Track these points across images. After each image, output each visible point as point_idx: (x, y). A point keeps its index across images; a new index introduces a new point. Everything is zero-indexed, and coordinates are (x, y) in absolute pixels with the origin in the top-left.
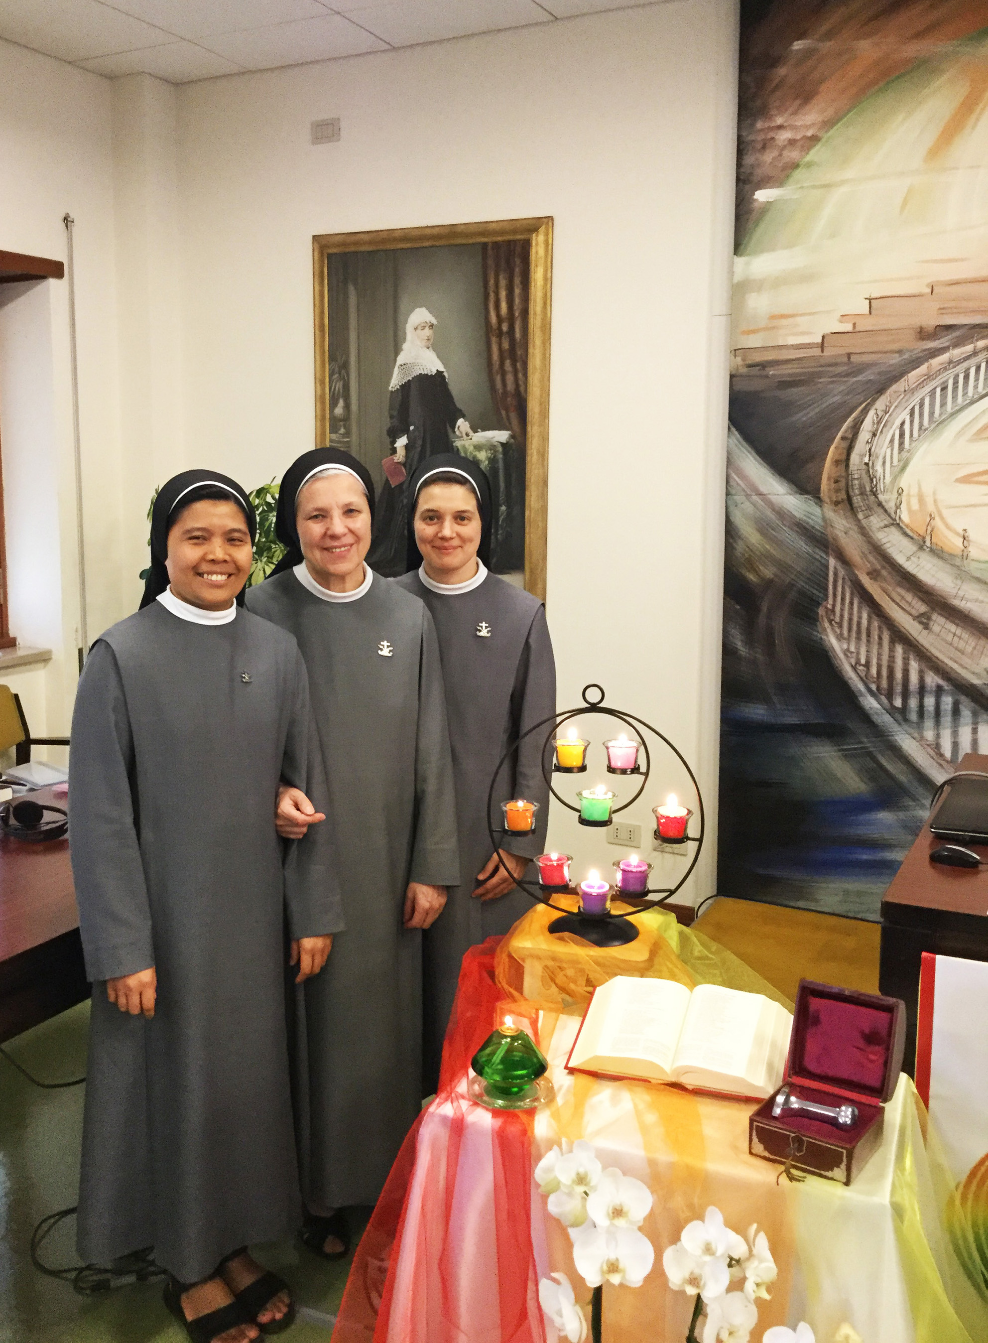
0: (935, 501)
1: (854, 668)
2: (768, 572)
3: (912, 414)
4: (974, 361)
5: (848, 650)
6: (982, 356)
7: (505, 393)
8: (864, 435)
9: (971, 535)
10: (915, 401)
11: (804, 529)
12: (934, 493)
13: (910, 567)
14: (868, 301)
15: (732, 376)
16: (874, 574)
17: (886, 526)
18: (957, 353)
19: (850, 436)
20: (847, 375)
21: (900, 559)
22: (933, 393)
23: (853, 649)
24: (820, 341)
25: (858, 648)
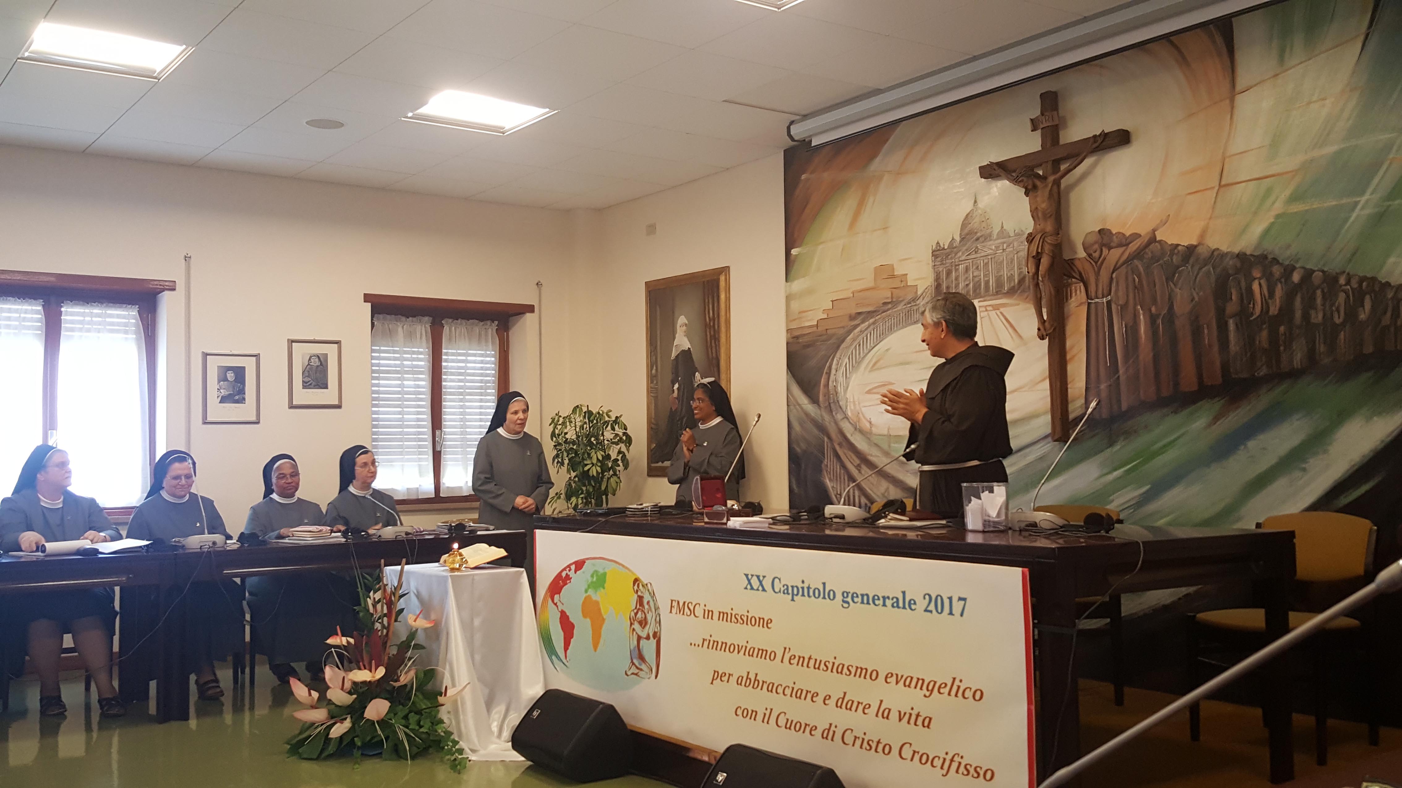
0: (859, 403)
2: (803, 446)
4: (868, 330)
5: (833, 487)
6: (871, 328)
7: (712, 357)
8: (833, 372)
10: (850, 351)
11: (815, 423)
12: (858, 400)
13: (852, 439)
15: (787, 343)
16: (840, 444)
18: (864, 326)
19: (828, 372)
20: (826, 340)
21: (849, 436)
22: (856, 348)
24: (816, 323)
25: (837, 485)
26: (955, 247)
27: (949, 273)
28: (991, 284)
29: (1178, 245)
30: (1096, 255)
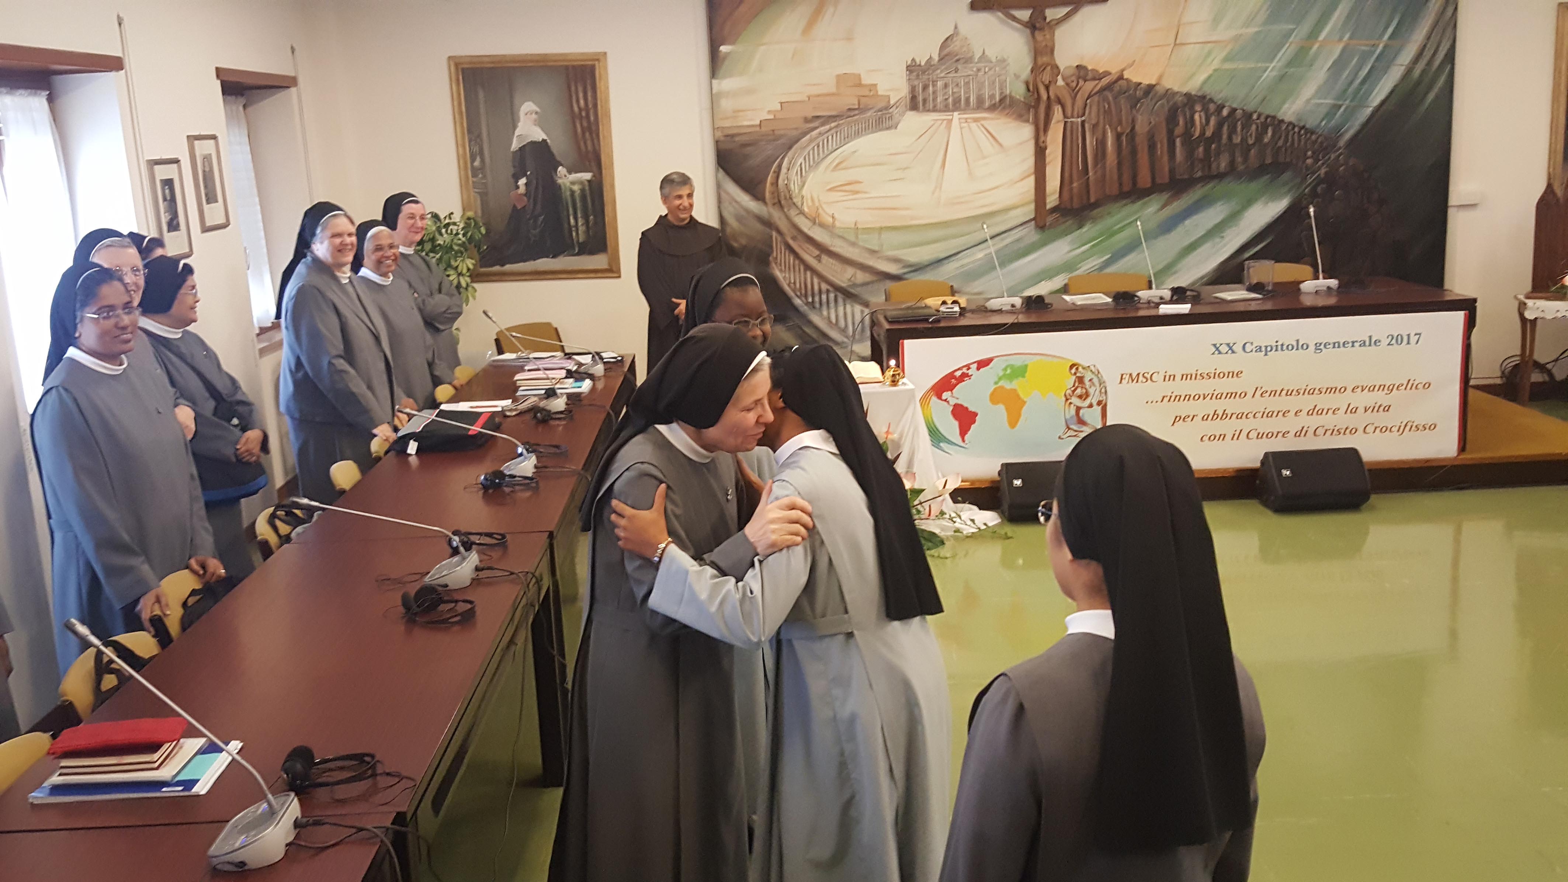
0: (819, 200)
1: (789, 285)
2: (744, 241)
3: (805, 159)
4: (830, 133)
5: (784, 276)
6: (833, 131)
7: (587, 151)
8: (784, 170)
9: (836, 216)
10: (806, 153)
11: (760, 219)
12: (818, 197)
13: (811, 233)
14: (779, 105)
16: (794, 238)
17: (798, 214)
18: (823, 129)
19: (777, 170)
20: (774, 140)
21: (806, 230)
22: (813, 149)
23: (787, 275)
24: (758, 123)
25: (789, 275)
26: (934, 65)
27: (925, 88)
28: (971, 100)
29: (1140, 84)
30: (1074, 84)
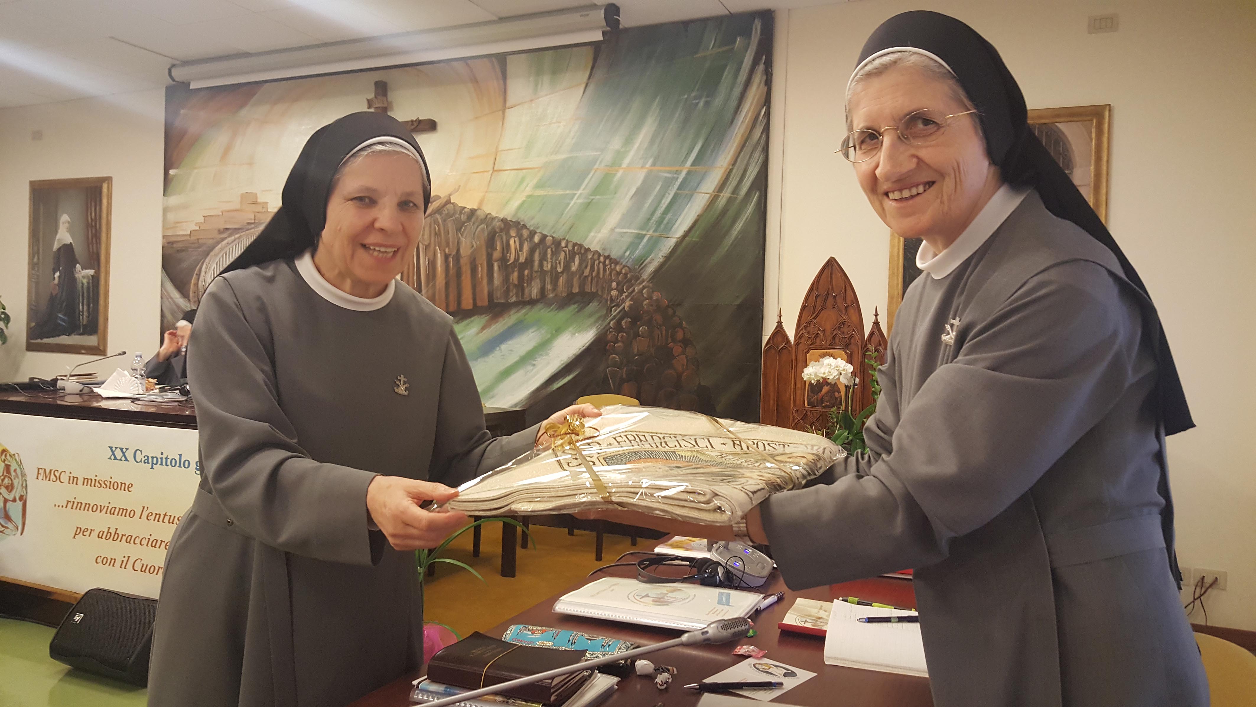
3: (217, 264)
4: (235, 243)
6: (237, 241)
7: (93, 252)
8: (203, 273)
14: (203, 217)
15: (163, 247)
19: (198, 273)
20: (199, 247)
24: (189, 233)
29: (464, 208)
